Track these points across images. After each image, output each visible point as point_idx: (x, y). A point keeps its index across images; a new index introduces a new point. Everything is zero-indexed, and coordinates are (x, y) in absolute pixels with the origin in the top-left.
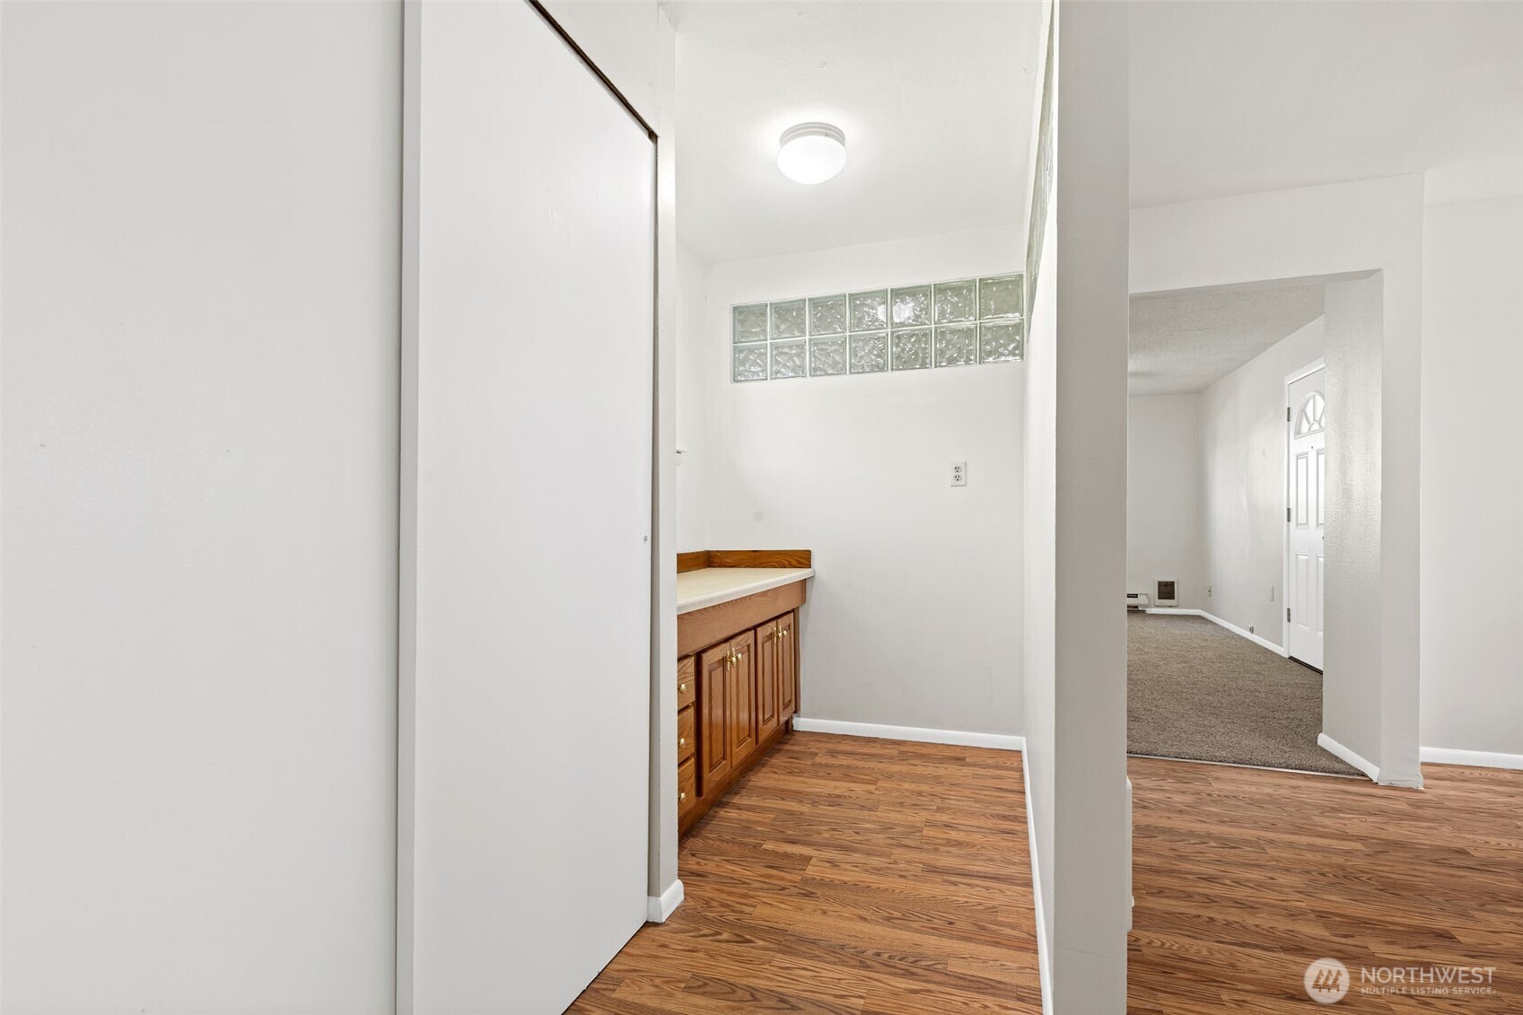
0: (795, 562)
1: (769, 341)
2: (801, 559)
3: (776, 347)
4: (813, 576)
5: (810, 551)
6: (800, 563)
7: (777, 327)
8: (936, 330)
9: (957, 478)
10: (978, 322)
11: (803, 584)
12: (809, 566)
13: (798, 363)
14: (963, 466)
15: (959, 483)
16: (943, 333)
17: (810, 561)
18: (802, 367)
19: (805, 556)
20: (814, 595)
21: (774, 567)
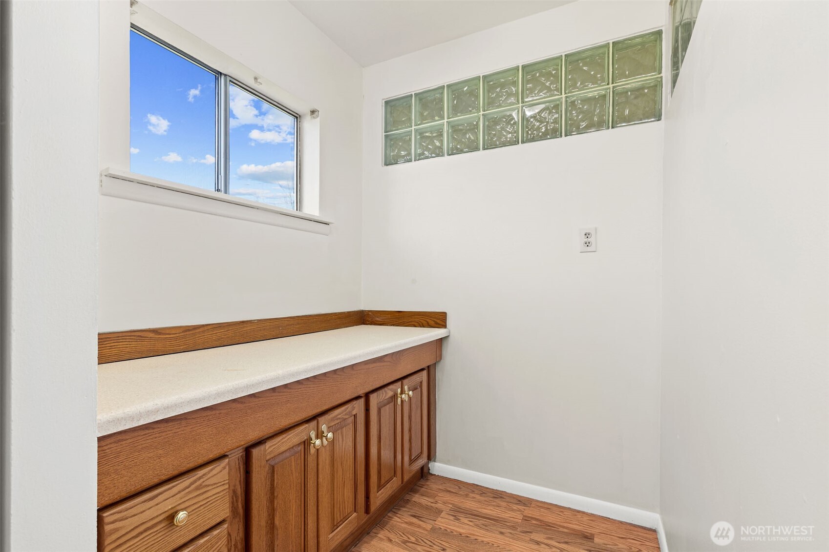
0: (433, 322)
1: (413, 127)
2: (438, 320)
3: (420, 133)
4: (448, 336)
5: (445, 313)
6: (437, 323)
7: (421, 114)
8: (566, 101)
9: (587, 244)
10: (611, 86)
11: (440, 342)
12: (445, 326)
13: (438, 144)
14: (593, 233)
15: (589, 249)
16: (573, 102)
17: (446, 323)
18: (441, 148)
19: (441, 317)
20: (449, 352)
21: (415, 326)
